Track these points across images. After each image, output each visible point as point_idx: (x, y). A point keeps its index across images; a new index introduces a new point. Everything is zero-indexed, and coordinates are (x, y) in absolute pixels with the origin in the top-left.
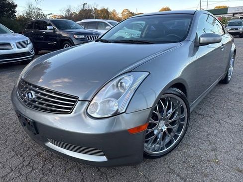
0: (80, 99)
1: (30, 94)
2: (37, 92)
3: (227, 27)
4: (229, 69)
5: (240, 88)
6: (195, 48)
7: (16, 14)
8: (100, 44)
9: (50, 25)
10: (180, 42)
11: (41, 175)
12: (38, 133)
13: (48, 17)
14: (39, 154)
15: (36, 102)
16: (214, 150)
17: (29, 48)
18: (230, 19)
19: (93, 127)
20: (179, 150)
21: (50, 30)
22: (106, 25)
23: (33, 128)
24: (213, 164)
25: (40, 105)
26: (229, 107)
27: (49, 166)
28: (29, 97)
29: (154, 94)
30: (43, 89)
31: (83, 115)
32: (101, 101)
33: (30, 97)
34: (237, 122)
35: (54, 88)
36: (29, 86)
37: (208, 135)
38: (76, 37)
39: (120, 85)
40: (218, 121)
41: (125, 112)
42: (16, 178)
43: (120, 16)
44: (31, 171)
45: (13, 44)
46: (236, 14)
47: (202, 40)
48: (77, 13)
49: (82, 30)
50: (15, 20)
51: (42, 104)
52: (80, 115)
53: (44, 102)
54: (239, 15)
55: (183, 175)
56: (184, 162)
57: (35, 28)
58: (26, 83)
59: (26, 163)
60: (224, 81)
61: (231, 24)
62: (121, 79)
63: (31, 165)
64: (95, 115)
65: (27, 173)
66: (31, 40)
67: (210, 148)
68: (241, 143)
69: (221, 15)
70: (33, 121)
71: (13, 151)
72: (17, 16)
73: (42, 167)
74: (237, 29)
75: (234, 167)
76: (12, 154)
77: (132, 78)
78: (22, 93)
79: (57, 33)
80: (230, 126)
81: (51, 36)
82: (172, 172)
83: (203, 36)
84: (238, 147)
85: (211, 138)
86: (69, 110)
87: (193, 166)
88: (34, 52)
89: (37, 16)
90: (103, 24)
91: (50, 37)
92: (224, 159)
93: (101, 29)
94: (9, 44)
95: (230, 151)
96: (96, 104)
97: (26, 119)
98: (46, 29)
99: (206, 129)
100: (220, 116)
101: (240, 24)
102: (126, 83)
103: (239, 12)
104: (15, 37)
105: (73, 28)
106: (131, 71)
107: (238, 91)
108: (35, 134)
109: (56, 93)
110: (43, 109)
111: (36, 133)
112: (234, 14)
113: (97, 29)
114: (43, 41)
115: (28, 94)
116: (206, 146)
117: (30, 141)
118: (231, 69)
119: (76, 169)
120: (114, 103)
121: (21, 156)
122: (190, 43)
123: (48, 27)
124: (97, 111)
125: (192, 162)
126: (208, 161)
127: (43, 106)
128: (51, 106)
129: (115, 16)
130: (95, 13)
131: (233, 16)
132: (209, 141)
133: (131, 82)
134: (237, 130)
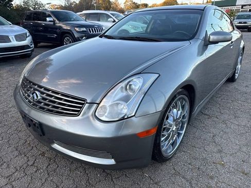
0: (88, 102)
1: (35, 94)
2: (42, 93)
3: (235, 20)
4: (237, 67)
5: (247, 86)
6: (205, 47)
7: (12, 3)
8: (104, 40)
9: (49, 16)
10: (189, 40)
11: (46, 176)
12: (44, 135)
13: (47, 7)
14: (43, 154)
15: (42, 103)
16: (220, 151)
17: (28, 41)
18: (238, 11)
19: (102, 131)
20: (184, 152)
21: (50, 21)
22: (108, 16)
23: (39, 130)
24: (219, 166)
25: (46, 107)
26: (236, 107)
27: (53, 166)
28: (34, 98)
29: (164, 97)
30: (49, 90)
31: (91, 118)
32: (110, 104)
33: (36, 98)
34: (243, 124)
35: (61, 89)
36: (33, 86)
37: (213, 136)
38: (77, 29)
39: (129, 87)
40: (224, 122)
41: (134, 116)
42: (21, 178)
43: (122, 6)
44: (36, 171)
45: (12, 37)
46: (245, 5)
47: (212, 38)
48: (78, 2)
49: (83, 22)
50: (11, 9)
51: (48, 105)
52: (88, 117)
53: (50, 103)
54: (248, 7)
55: (188, 177)
56: (189, 164)
57: (34, 20)
58: (30, 82)
59: (30, 163)
60: (232, 79)
61: (239, 17)
62: (130, 82)
63: (36, 165)
64: (103, 118)
65: (32, 174)
66: (30, 32)
67: (215, 150)
68: (247, 145)
69: (229, 7)
70: (39, 122)
71: (17, 150)
72: (14, 5)
73: (47, 168)
74: (245, 23)
75: (239, 170)
76: (16, 153)
77: (141, 80)
78: (26, 93)
79: (58, 25)
80: (237, 127)
81: (51, 28)
82: (177, 174)
83: (213, 34)
84: (244, 149)
85: (217, 139)
86: (76, 113)
87: (199, 169)
88: (33, 45)
89: (35, 5)
90: (105, 15)
91: (49, 29)
92: (230, 162)
93: (103, 21)
94: (8, 37)
95: (236, 153)
96: (104, 107)
97: (32, 120)
98: (46, 20)
99: (212, 130)
100: (226, 116)
101: (249, 17)
102: (135, 86)
103: (248, 3)
104: (14, 29)
105: (74, 20)
106: (140, 73)
107: (244, 89)
108: (41, 136)
109: (63, 95)
110: (49, 110)
111: (42, 134)
112: (243, 6)
113: (99, 20)
114: (42, 34)
115: (33, 94)
116: (212, 148)
117: (33, 140)
118: (239, 66)
119: (81, 169)
120: (123, 106)
121: (25, 156)
122: (199, 41)
123: (48, 19)
124: (106, 114)
125: (198, 164)
126: (214, 163)
127: (50, 108)
128: (58, 108)
129: (117, 6)
130: (96, 3)
131: (242, 8)
132: (215, 142)
133: (141, 84)
134: (244, 132)
